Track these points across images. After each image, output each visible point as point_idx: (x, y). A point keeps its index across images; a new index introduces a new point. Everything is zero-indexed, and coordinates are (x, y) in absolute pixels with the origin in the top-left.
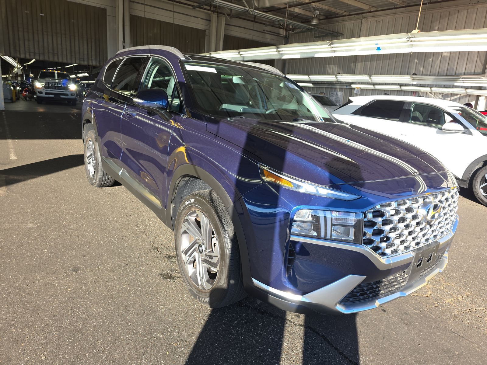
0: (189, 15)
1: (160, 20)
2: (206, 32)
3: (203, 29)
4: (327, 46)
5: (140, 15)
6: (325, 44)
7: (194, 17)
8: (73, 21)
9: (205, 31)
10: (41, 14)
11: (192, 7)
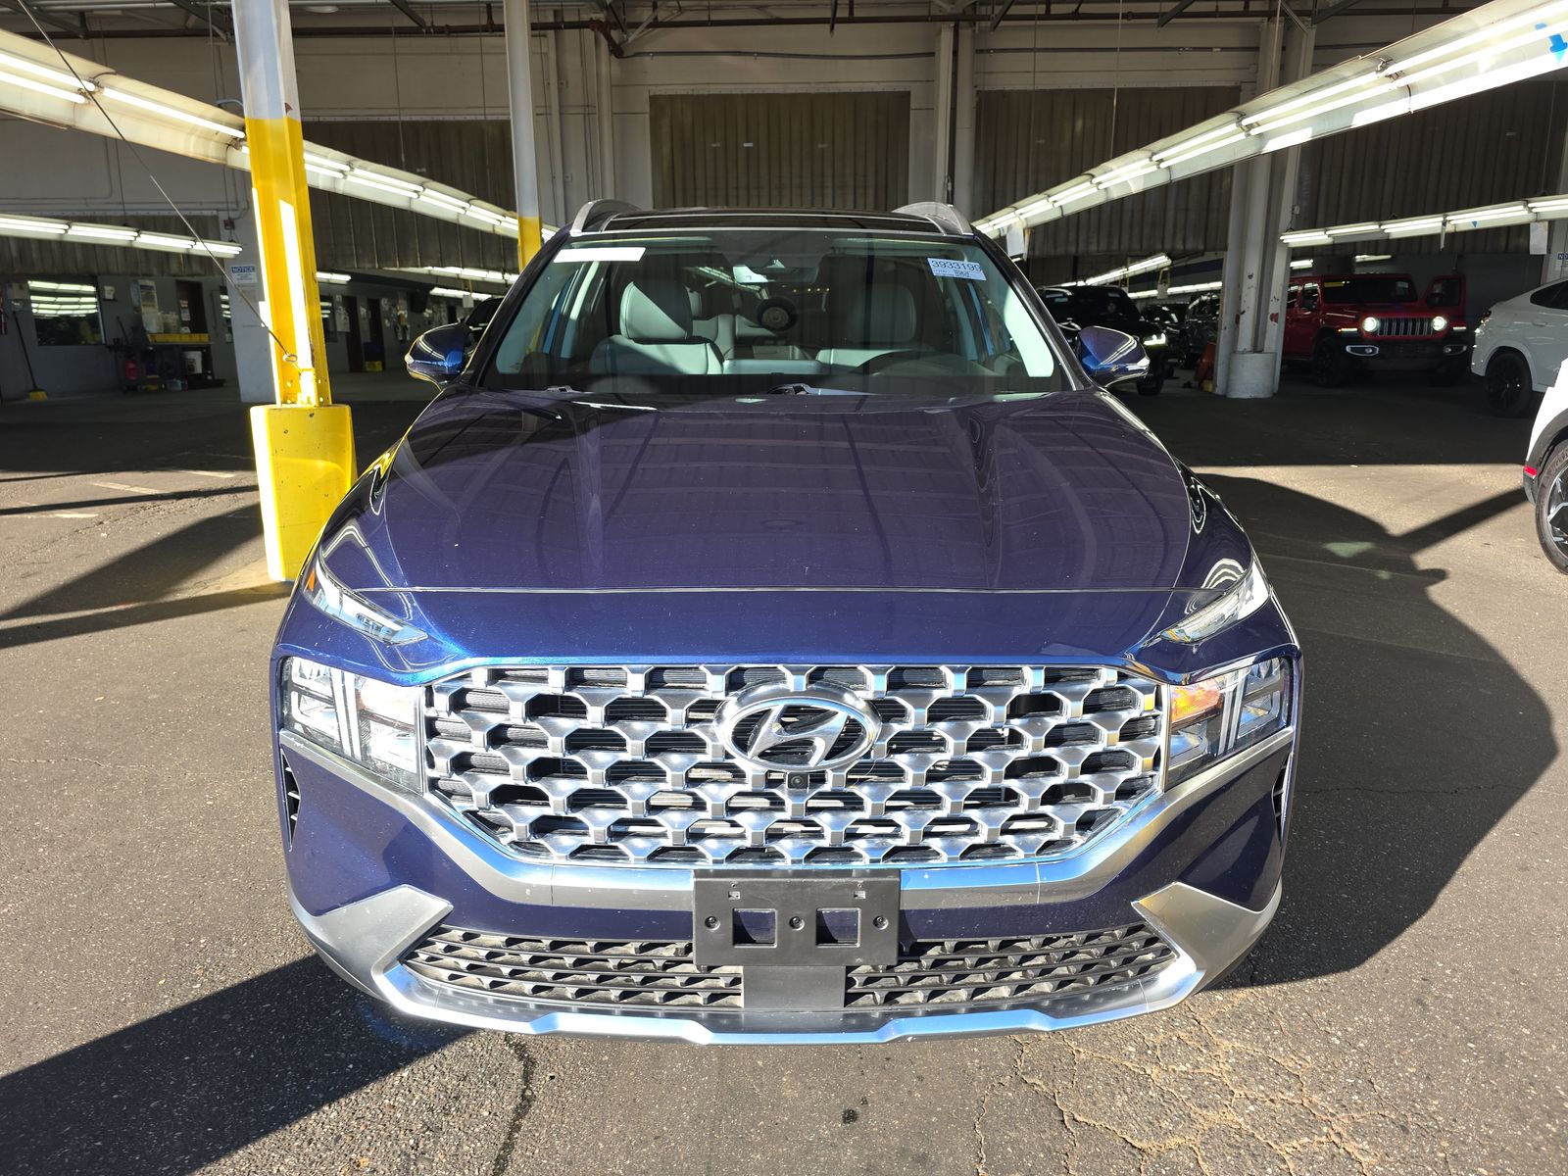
0: (1177, 49)
1: (1073, 87)
2: (1240, 90)
3: (1233, 84)
4: (1373, 76)
5: (1007, 88)
6: (1366, 71)
7: (1195, 49)
8: (820, 146)
9: (1240, 87)
10: (745, 145)
11: (1155, 21)
